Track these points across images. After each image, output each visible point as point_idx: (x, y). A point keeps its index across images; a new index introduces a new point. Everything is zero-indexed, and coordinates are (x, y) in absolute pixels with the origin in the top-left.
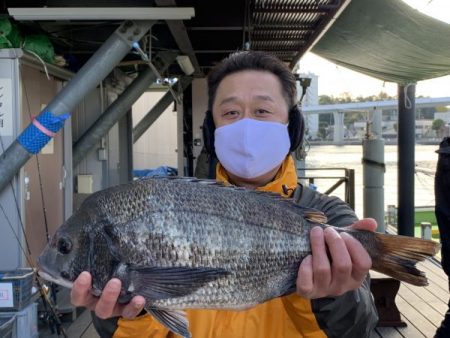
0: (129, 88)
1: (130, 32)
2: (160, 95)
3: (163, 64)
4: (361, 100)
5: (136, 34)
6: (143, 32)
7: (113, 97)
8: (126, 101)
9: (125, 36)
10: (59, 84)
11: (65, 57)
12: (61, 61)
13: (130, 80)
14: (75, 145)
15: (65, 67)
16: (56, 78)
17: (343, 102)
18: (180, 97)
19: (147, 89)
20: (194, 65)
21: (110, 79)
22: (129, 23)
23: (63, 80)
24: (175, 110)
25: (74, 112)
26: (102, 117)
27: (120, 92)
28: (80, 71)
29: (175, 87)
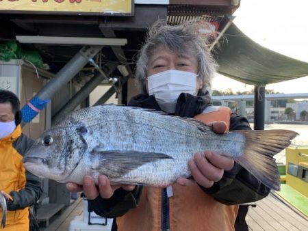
0: (87, 84)
1: (88, 52)
2: (108, 88)
3: (109, 70)
4: (239, 94)
5: (92, 53)
6: (96, 52)
7: (78, 89)
8: (86, 91)
9: (85, 54)
10: (45, 80)
11: (49, 65)
12: (47, 66)
13: (89, 79)
14: (53, 118)
15: (49, 71)
16: (43, 77)
17: (228, 94)
18: (120, 90)
19: (100, 84)
20: (128, 71)
21: (77, 78)
22: (88, 47)
23: (47, 78)
24: (117, 97)
25: (53, 98)
26: (70, 101)
27: (82, 85)
28: (58, 73)
29: (117, 84)
